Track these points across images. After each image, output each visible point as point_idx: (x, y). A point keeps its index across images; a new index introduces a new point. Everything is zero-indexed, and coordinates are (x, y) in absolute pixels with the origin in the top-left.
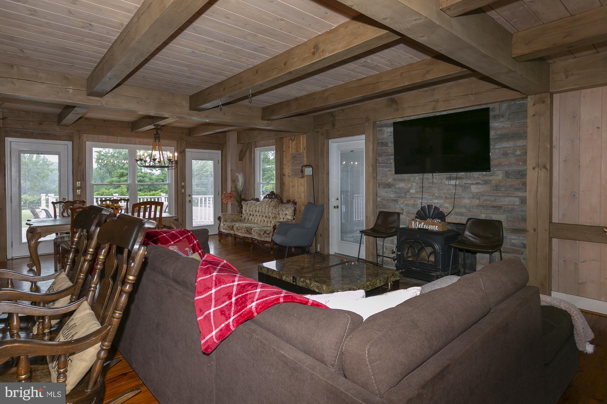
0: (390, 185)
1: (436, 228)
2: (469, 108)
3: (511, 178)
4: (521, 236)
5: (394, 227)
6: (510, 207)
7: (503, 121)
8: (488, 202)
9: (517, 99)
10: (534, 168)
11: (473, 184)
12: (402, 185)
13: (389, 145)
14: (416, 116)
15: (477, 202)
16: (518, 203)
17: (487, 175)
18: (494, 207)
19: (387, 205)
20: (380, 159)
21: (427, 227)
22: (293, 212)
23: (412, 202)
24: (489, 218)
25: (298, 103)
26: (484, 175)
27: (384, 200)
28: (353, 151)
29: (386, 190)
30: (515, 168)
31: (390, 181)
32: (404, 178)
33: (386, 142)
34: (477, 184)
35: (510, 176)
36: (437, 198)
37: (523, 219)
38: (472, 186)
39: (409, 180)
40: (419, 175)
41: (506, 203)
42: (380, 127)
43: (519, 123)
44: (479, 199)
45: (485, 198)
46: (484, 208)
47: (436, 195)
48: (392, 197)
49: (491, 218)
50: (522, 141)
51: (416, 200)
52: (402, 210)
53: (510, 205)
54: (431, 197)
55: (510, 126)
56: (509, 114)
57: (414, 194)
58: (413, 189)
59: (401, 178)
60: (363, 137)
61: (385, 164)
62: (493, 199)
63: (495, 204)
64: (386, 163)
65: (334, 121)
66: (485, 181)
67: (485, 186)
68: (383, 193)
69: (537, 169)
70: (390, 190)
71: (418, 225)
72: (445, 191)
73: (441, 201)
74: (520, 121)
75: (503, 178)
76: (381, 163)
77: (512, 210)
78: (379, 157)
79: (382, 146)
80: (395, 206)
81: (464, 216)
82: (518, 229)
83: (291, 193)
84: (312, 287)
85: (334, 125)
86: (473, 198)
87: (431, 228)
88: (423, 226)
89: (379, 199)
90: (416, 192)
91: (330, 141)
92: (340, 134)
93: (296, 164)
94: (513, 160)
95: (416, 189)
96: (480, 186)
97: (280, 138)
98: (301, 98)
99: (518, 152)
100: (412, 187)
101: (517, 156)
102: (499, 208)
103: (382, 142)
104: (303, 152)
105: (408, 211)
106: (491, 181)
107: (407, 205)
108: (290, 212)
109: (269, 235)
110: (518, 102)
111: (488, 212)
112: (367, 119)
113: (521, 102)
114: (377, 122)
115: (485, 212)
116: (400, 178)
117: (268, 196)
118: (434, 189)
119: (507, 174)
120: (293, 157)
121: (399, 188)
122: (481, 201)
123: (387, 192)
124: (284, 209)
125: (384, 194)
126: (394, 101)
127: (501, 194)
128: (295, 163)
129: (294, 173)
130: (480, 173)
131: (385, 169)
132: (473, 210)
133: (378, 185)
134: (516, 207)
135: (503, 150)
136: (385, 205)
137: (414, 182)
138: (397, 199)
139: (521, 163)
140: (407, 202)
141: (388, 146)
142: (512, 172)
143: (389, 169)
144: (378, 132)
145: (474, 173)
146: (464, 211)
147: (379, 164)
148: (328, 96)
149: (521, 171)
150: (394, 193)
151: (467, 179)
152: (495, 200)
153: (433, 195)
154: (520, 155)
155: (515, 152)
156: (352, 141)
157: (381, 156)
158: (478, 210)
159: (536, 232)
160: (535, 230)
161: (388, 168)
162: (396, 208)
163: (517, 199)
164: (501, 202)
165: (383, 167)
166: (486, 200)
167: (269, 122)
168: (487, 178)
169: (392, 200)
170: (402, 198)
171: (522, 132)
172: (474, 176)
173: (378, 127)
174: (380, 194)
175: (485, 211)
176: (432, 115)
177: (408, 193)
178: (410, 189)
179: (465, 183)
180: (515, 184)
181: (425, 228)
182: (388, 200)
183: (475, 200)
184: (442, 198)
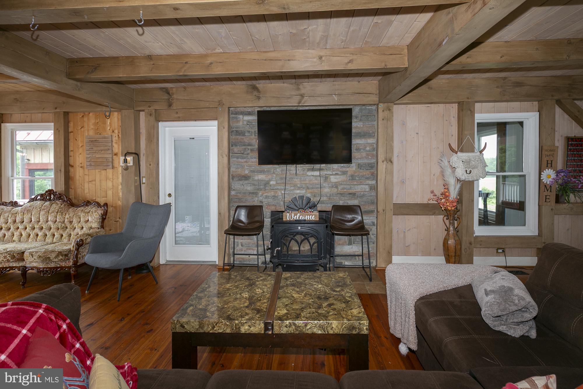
0: (246, 177)
1: (313, 218)
2: (329, 107)
3: (363, 169)
4: (372, 216)
5: (257, 222)
6: (362, 193)
7: (356, 122)
8: (345, 190)
9: (367, 104)
10: (383, 162)
11: (332, 175)
12: (261, 177)
13: (246, 134)
14: (277, 108)
15: (335, 190)
16: (368, 190)
17: (344, 167)
18: (350, 194)
19: (243, 198)
20: (236, 149)
21: (303, 217)
22: (100, 217)
23: (272, 193)
24: (346, 204)
25: (153, 64)
26: (342, 167)
27: (240, 193)
28: (193, 138)
29: (241, 182)
30: (366, 161)
31: (247, 172)
32: (263, 169)
33: (241, 131)
34: (336, 174)
35: (362, 168)
36: (299, 188)
37: (372, 202)
38: (331, 177)
39: (268, 171)
40: (280, 167)
41: (359, 190)
42: (234, 114)
43: (368, 124)
44: (337, 187)
45: (343, 186)
46: (342, 195)
47: (299, 185)
48: (249, 189)
49: (348, 203)
50: (372, 139)
51: (277, 192)
52: (261, 202)
53: (362, 192)
54: (292, 188)
55: (362, 126)
56: (361, 116)
57: (274, 185)
58: (273, 181)
59: (260, 169)
60: (216, 123)
61: (241, 155)
62: (349, 187)
63: (351, 191)
64: (243, 154)
65: (170, 100)
66: (343, 172)
67: (342, 177)
68: (237, 185)
69: (385, 162)
70: (246, 182)
71: (294, 217)
72: (307, 182)
73: (304, 191)
74: (369, 123)
75: (356, 169)
76: (236, 154)
77: (363, 196)
78: (232, 146)
79: (237, 135)
80: (252, 199)
81: (324, 204)
82: (368, 211)
83: (86, 191)
84: (308, 330)
85: (170, 105)
86: (332, 187)
87: (307, 218)
88: (299, 217)
89: (233, 193)
90: (277, 183)
91: (161, 124)
92: (179, 117)
93: (97, 151)
94: (364, 154)
95: (276, 181)
96: (338, 177)
97: (64, 112)
98: (159, 57)
99: (368, 149)
100: (272, 178)
101: (367, 151)
102: (354, 194)
103: (236, 131)
104: (112, 135)
105: (268, 203)
106: (347, 172)
107: (267, 197)
108: (95, 218)
109: (67, 256)
110: (367, 108)
111: (345, 199)
112: (221, 103)
113: (370, 107)
114: (232, 109)
115: (344, 199)
116: (258, 169)
117: (39, 197)
118: (297, 180)
119: (360, 166)
120: (92, 141)
121: (258, 180)
122: (339, 189)
123: (243, 185)
124: (82, 215)
125: (239, 187)
126: (255, 88)
127: (355, 183)
128: (96, 149)
129: (93, 164)
130: (339, 165)
131: (240, 160)
132: (333, 198)
133: (231, 177)
134: (366, 193)
135: (356, 146)
136: (241, 198)
137: (274, 173)
138: (256, 191)
139: (370, 157)
140: (267, 194)
141: (245, 136)
142: (363, 164)
143: (245, 160)
144: (232, 119)
145: (333, 165)
146: (325, 199)
147: (232, 154)
148: (211, 63)
149: (371, 164)
150: (251, 185)
151: (326, 170)
152: (351, 188)
153: (294, 186)
154: (369, 151)
155: (366, 148)
156: (194, 127)
157: (236, 146)
158: (337, 198)
159: (385, 211)
160: (384, 211)
161: (244, 158)
162: (254, 201)
163: (367, 187)
164: (356, 189)
165: (238, 158)
166: (344, 189)
167: (79, 84)
168: (344, 169)
169: (250, 193)
170: (261, 190)
171: (371, 132)
172: (334, 167)
173: (231, 114)
174: (234, 187)
175: (343, 197)
176: (294, 108)
177: (267, 185)
178: (270, 181)
179: (326, 174)
180: (365, 174)
181: (301, 219)
182: (245, 193)
183: (334, 189)
184: (304, 188)
